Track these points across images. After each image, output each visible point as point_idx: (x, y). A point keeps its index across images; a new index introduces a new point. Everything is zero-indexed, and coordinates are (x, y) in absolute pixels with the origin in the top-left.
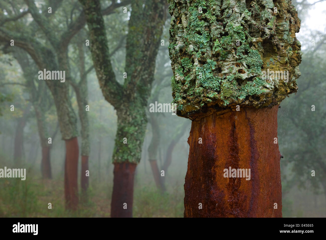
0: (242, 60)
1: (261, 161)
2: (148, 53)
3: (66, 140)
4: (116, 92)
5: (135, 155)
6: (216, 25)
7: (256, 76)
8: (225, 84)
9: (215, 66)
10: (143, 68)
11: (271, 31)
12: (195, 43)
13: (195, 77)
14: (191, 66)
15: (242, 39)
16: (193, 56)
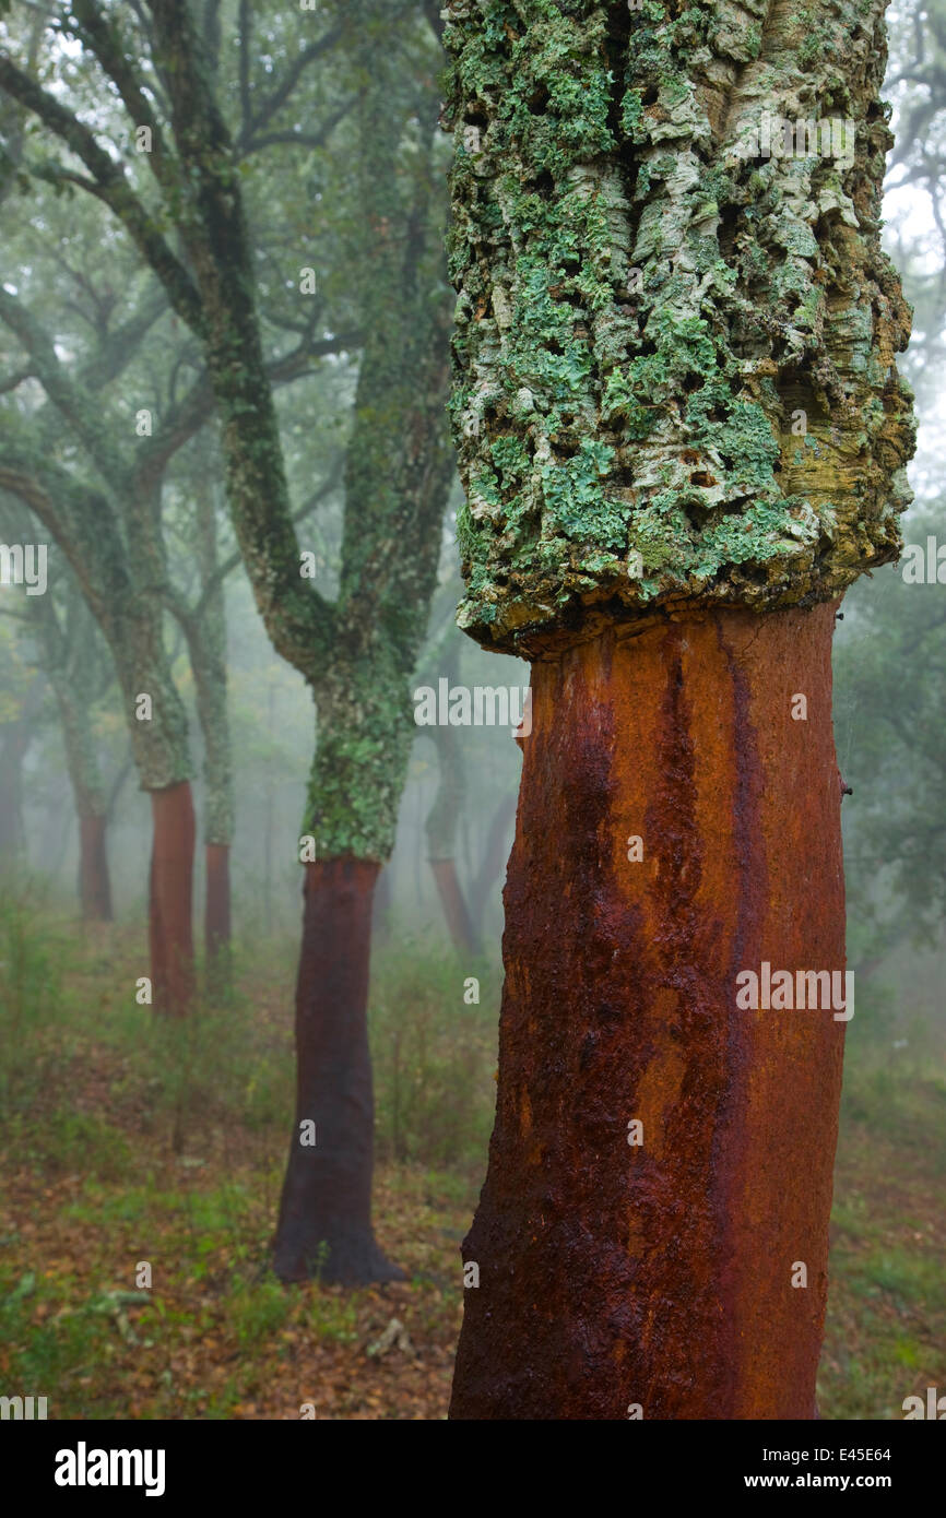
0: (704, 440)
1: (772, 799)
2: (416, 496)
3: (155, 792)
4: (312, 626)
5: (373, 834)
6: (612, 315)
7: (754, 496)
8: (646, 523)
9: (611, 461)
10: (401, 544)
11: (810, 336)
12: (540, 384)
13: (538, 503)
14: (525, 464)
15: (706, 367)
16: (533, 427)
